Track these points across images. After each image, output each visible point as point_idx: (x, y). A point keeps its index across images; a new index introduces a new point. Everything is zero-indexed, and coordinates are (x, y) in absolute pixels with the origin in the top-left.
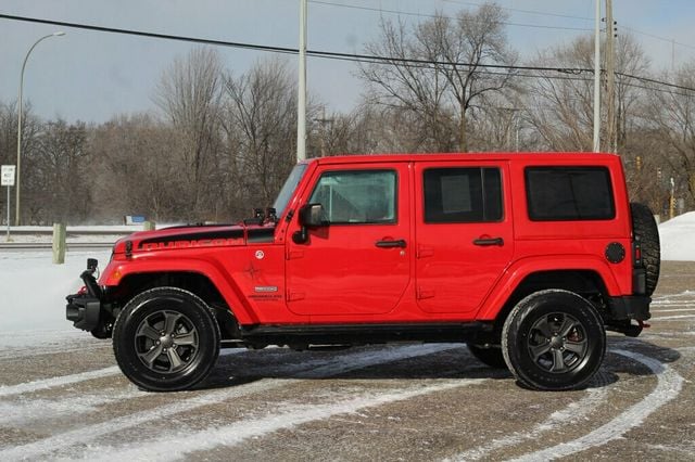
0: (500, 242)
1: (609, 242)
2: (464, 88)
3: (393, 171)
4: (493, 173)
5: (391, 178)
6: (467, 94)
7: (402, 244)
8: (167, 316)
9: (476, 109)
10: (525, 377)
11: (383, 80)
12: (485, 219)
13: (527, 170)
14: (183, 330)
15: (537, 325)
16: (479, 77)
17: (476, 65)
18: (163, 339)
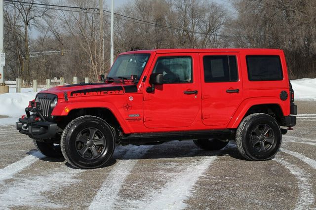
0: (238, 91)
1: (281, 90)
2: (27, 16)
3: (190, 57)
4: (233, 58)
5: (189, 60)
6: (28, 18)
7: (196, 93)
8: (90, 130)
10: (249, 155)
12: (230, 80)
13: (247, 57)
14: (97, 138)
15: (254, 130)
17: (33, 3)
18: (88, 142)
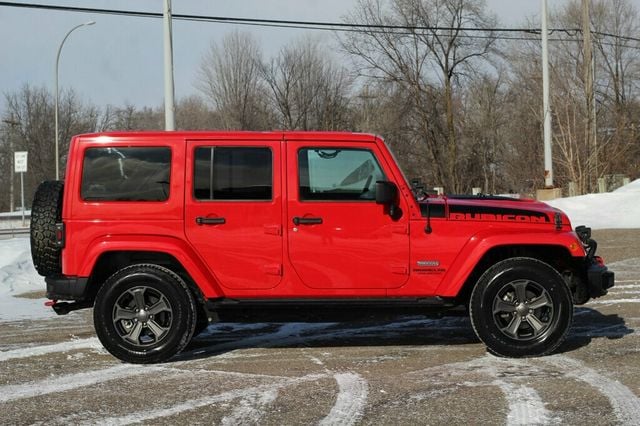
2: (447, 56)
6: (451, 62)
9: (461, 78)
11: (364, 52)
16: (460, 44)
17: (458, 29)
